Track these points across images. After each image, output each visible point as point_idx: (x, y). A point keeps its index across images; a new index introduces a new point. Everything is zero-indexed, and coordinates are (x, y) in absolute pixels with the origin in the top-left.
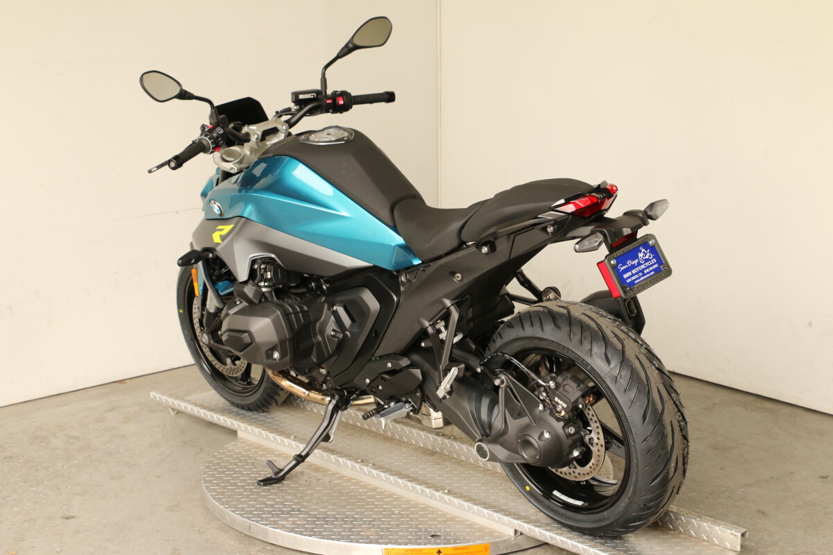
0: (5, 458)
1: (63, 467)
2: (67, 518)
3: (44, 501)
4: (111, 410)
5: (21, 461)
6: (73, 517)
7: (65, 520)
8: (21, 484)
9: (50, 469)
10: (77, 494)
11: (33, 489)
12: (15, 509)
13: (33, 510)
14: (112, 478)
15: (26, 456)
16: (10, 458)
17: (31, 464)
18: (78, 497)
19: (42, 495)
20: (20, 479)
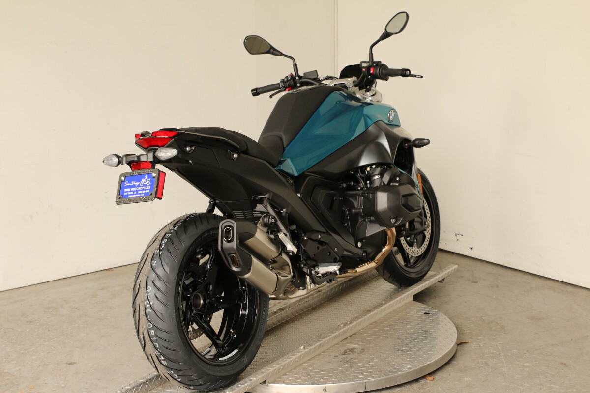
0: (27, 322)
1: (68, 328)
2: (70, 364)
3: (54, 352)
4: (102, 289)
5: (38, 324)
6: (74, 363)
7: (68, 365)
8: (38, 340)
9: (59, 330)
10: (77, 347)
11: (46, 343)
12: (34, 357)
13: (46, 358)
14: (102, 337)
15: (42, 321)
16: (31, 322)
17: (45, 326)
18: (78, 349)
19: (52, 348)
20: (37, 337)
